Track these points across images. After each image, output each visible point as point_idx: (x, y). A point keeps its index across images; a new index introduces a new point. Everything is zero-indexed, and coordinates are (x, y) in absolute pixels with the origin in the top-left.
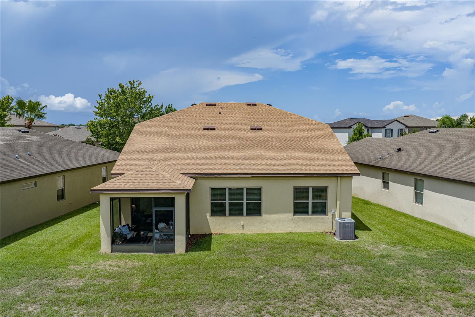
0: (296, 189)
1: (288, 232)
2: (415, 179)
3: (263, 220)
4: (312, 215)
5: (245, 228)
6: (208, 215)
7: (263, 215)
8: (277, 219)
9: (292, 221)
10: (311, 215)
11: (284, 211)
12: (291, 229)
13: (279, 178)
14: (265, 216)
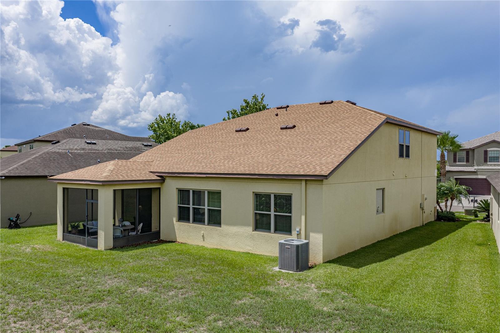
0: (258, 196)
3: (222, 232)
4: (275, 232)
5: (205, 239)
6: (175, 220)
7: (222, 225)
8: (236, 232)
9: (251, 238)
10: (273, 232)
11: (244, 224)
12: (250, 248)
14: (224, 227)
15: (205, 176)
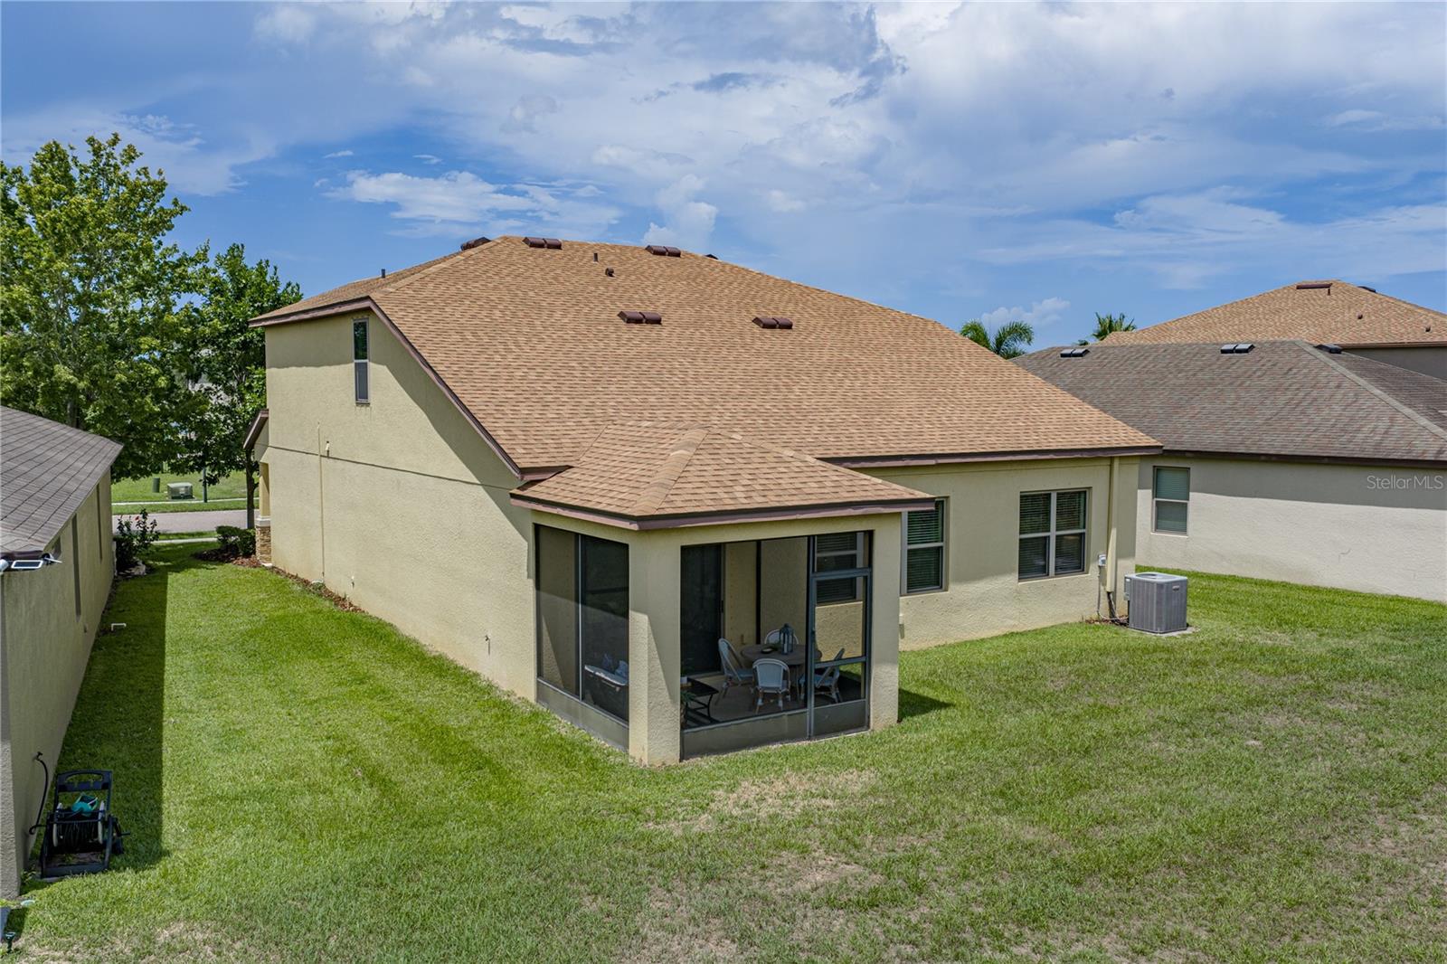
0: (1025, 501)
1: (1006, 631)
2: (1154, 467)
3: (951, 602)
4: (1057, 575)
5: (906, 632)
7: (952, 586)
8: (983, 593)
9: (1014, 597)
10: (1054, 575)
12: (1012, 622)
13: (988, 468)
14: (956, 591)
15: (932, 462)
